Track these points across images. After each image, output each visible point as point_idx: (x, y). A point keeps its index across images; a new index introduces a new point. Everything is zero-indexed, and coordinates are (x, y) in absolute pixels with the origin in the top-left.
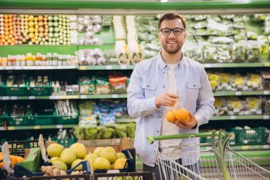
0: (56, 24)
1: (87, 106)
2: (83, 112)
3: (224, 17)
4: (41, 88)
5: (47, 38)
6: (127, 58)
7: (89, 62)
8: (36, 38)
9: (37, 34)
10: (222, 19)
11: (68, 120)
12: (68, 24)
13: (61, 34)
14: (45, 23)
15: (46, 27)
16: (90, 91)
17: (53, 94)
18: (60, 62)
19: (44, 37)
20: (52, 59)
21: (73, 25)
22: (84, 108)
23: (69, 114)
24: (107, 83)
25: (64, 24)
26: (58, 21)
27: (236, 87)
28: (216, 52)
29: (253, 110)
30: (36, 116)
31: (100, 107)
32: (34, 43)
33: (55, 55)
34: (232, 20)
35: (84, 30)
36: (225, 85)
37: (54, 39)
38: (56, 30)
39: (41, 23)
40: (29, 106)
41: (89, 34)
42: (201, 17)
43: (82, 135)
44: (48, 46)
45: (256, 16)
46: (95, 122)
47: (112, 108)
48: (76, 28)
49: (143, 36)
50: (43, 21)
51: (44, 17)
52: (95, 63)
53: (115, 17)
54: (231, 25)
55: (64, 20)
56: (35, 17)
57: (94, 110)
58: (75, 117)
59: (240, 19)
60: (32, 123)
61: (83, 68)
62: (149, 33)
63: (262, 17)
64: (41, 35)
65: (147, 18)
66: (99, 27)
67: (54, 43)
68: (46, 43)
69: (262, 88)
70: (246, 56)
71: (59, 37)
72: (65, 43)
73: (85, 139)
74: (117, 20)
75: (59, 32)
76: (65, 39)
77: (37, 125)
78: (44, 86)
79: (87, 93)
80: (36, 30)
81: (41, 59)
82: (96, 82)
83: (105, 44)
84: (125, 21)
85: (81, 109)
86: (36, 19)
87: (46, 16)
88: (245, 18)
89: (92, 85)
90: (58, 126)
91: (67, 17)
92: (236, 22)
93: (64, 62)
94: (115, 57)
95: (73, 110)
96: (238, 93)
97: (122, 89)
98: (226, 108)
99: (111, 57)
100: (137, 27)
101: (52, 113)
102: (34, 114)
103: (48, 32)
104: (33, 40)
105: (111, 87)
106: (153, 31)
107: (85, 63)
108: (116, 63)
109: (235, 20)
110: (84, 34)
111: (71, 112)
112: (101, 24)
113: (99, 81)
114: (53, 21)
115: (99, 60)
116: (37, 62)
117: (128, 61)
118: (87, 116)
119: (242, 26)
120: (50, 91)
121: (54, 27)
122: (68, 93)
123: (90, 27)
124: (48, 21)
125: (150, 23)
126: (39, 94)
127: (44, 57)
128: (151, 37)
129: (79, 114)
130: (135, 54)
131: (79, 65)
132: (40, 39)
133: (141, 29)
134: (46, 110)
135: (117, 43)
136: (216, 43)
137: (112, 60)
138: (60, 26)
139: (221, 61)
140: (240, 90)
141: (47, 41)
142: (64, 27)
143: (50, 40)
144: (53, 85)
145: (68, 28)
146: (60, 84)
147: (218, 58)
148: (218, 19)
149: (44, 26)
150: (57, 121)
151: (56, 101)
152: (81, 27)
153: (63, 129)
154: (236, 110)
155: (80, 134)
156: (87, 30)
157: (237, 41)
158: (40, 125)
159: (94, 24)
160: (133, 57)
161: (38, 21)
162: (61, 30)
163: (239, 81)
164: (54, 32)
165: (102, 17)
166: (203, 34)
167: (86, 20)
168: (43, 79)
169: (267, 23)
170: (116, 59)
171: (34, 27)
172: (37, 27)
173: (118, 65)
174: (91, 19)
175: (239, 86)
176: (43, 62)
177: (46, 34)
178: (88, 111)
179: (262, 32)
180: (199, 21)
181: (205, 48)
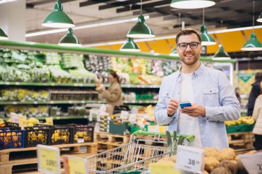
3: (22, 51)
10: (20, 52)
27: (34, 98)
28: (22, 75)
29: (44, 114)
36: (27, 97)
42: (7, 50)
45: (41, 52)
54: (26, 56)
59: (32, 54)
63: (45, 53)
69: (49, 99)
70: (41, 79)
88: (35, 53)
92: (29, 55)
96: (36, 103)
98: (27, 112)
109: (29, 53)
119: (33, 58)
139: (26, 81)
140: (36, 100)
147: (24, 79)
148: (18, 52)
154: (34, 114)
157: (32, 68)
163: (36, 95)
166: (8, 62)
169: (48, 58)
175: (36, 98)
179: (44, 63)
180: (5, 52)
181: (14, 71)
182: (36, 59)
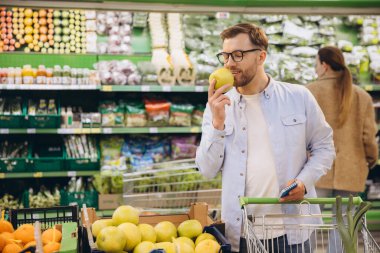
0: (65, 22)
1: (112, 144)
2: (106, 152)
3: (307, 18)
4: (46, 117)
5: (51, 43)
6: (172, 75)
7: (116, 80)
8: (36, 42)
9: (36, 36)
10: (303, 21)
11: (84, 164)
12: (83, 23)
13: (72, 37)
14: (50, 21)
15: (51, 26)
16: (117, 122)
17: (63, 126)
18: (74, 80)
19: (48, 41)
20: (62, 75)
21: (91, 25)
22: (108, 146)
23: (87, 156)
24: (142, 112)
25: (77, 23)
26: (69, 18)
28: (297, 69)
30: (37, 157)
31: (131, 145)
32: (32, 50)
33: (66, 68)
34: (317, 23)
35: (107, 32)
37: (62, 45)
38: (66, 31)
39: (43, 21)
40: (26, 143)
41: (114, 38)
42: (275, 18)
43: (106, 186)
44: (53, 54)
45: (351, 18)
46: (125, 167)
47: (149, 148)
48: (94, 28)
49: (193, 43)
50: (46, 18)
51: (47, 12)
52: (125, 82)
53: (151, 15)
54: (316, 30)
55: (77, 17)
56: (34, 11)
57: (122, 150)
58: (96, 161)
59: (329, 23)
60: (31, 168)
61: (107, 88)
62: (201, 38)
63: (360, 20)
64: (43, 38)
65: (198, 17)
66: (127, 28)
67: (62, 51)
68: (50, 50)
71: (70, 41)
72: (78, 51)
73: (110, 193)
74: (155, 19)
75: (69, 34)
76: (78, 45)
77: (39, 171)
78: (50, 114)
79: (113, 124)
80: (36, 31)
81: (45, 75)
82: (125, 110)
83: (137, 54)
84: (166, 21)
85: (103, 147)
86: (36, 14)
87: (50, 10)
88: (336, 21)
89: (120, 114)
90: (70, 174)
91: (82, 12)
92: (323, 27)
93: (79, 80)
94: (154, 74)
95: (92, 149)
97: (163, 120)
99: (148, 73)
100: (183, 30)
101: (60, 154)
102: (33, 156)
103: (54, 34)
104: (31, 46)
105: (147, 116)
106: (207, 36)
107: (110, 82)
108: (156, 82)
109: (322, 23)
110: (106, 38)
111: (90, 153)
112: (131, 24)
113: (130, 108)
114: (61, 18)
115: (132, 77)
116: (40, 79)
117: (173, 79)
118: (112, 158)
119: (331, 31)
120: (59, 121)
121: (62, 26)
122: (85, 125)
123: (115, 28)
124: (53, 18)
125: (203, 24)
126: (42, 125)
127: (49, 71)
128: (204, 45)
129: (101, 156)
130: (183, 70)
131: (102, 84)
132: (41, 44)
133: (189, 33)
134: (51, 149)
135: (155, 52)
136: (297, 56)
137: (150, 77)
138: (72, 26)
139: (305, 82)
141: (52, 47)
142: (77, 28)
143: (56, 45)
144: (63, 113)
145: (83, 29)
146: (73, 112)
147: (301, 78)
148: (299, 21)
149: (47, 25)
150: (68, 165)
151: (67, 136)
152: (102, 28)
153: (77, 178)
155: (103, 185)
156: (111, 32)
158: (43, 171)
159: (120, 24)
160: (181, 74)
161: (39, 18)
162: (73, 32)
164: (62, 34)
165: (133, 15)
166: (277, 43)
167: (110, 18)
168: (47, 103)
169: (366, 29)
170: (155, 77)
171: (33, 25)
172: (36, 26)
173: (159, 84)
174: (117, 16)
176: (48, 79)
177: (50, 37)
178: (114, 152)
179: (358, 41)
180: (272, 23)
181: (282, 62)
182: (340, 34)
